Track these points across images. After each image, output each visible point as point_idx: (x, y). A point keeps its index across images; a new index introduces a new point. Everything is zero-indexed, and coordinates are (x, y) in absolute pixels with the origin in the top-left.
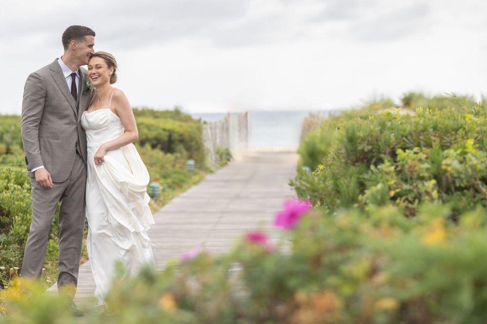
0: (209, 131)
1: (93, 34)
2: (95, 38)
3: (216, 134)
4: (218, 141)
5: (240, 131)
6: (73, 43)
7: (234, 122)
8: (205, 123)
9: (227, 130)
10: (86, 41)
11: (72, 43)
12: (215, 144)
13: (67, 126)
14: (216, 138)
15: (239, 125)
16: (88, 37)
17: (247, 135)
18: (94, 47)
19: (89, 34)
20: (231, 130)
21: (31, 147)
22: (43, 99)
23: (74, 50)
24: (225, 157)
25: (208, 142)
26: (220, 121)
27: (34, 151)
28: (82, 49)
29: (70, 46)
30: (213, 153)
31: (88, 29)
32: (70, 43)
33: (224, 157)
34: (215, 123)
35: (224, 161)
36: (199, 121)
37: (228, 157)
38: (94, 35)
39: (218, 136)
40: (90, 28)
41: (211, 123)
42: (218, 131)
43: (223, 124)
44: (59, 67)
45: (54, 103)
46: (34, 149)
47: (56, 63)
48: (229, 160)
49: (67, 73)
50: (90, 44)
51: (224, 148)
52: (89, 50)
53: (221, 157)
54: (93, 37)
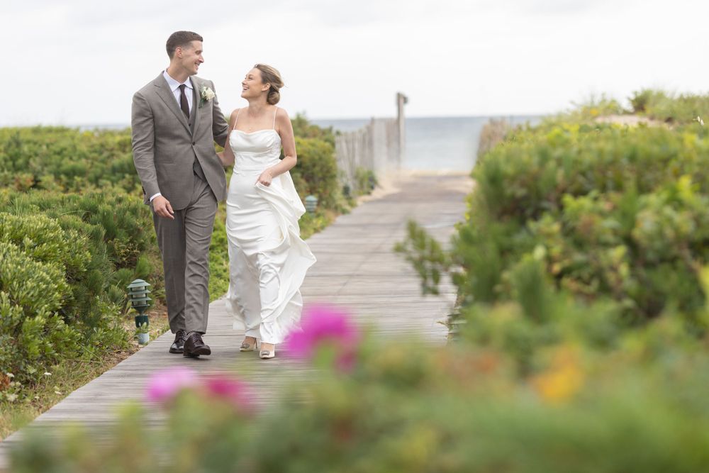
0: (344, 144)
1: (201, 39)
2: (203, 43)
3: (354, 149)
4: (357, 160)
5: (389, 145)
6: (179, 50)
7: (379, 133)
8: (338, 133)
9: (371, 143)
10: (193, 47)
11: (177, 50)
12: (352, 165)
13: (181, 146)
14: (354, 156)
15: (388, 136)
16: (195, 43)
17: (399, 151)
18: (202, 54)
19: (196, 40)
20: (376, 144)
21: (144, 175)
22: (151, 120)
23: (180, 58)
24: (368, 182)
25: (342, 162)
26: (360, 131)
27: (148, 178)
28: (189, 56)
29: (175, 54)
30: (349, 177)
31: (194, 34)
32: (174, 51)
33: (366, 183)
34: (353, 133)
35: (366, 189)
36: (330, 130)
37: (372, 184)
38: (202, 41)
39: (357, 153)
40: (197, 33)
41: (346, 134)
42: (357, 145)
43: (364, 136)
44: (165, 81)
45: (162, 122)
46: (147, 176)
47: (161, 78)
48: (372, 188)
49: (174, 87)
50: (198, 49)
51: (366, 170)
52: (197, 57)
53: (361, 183)
54: (200, 42)
